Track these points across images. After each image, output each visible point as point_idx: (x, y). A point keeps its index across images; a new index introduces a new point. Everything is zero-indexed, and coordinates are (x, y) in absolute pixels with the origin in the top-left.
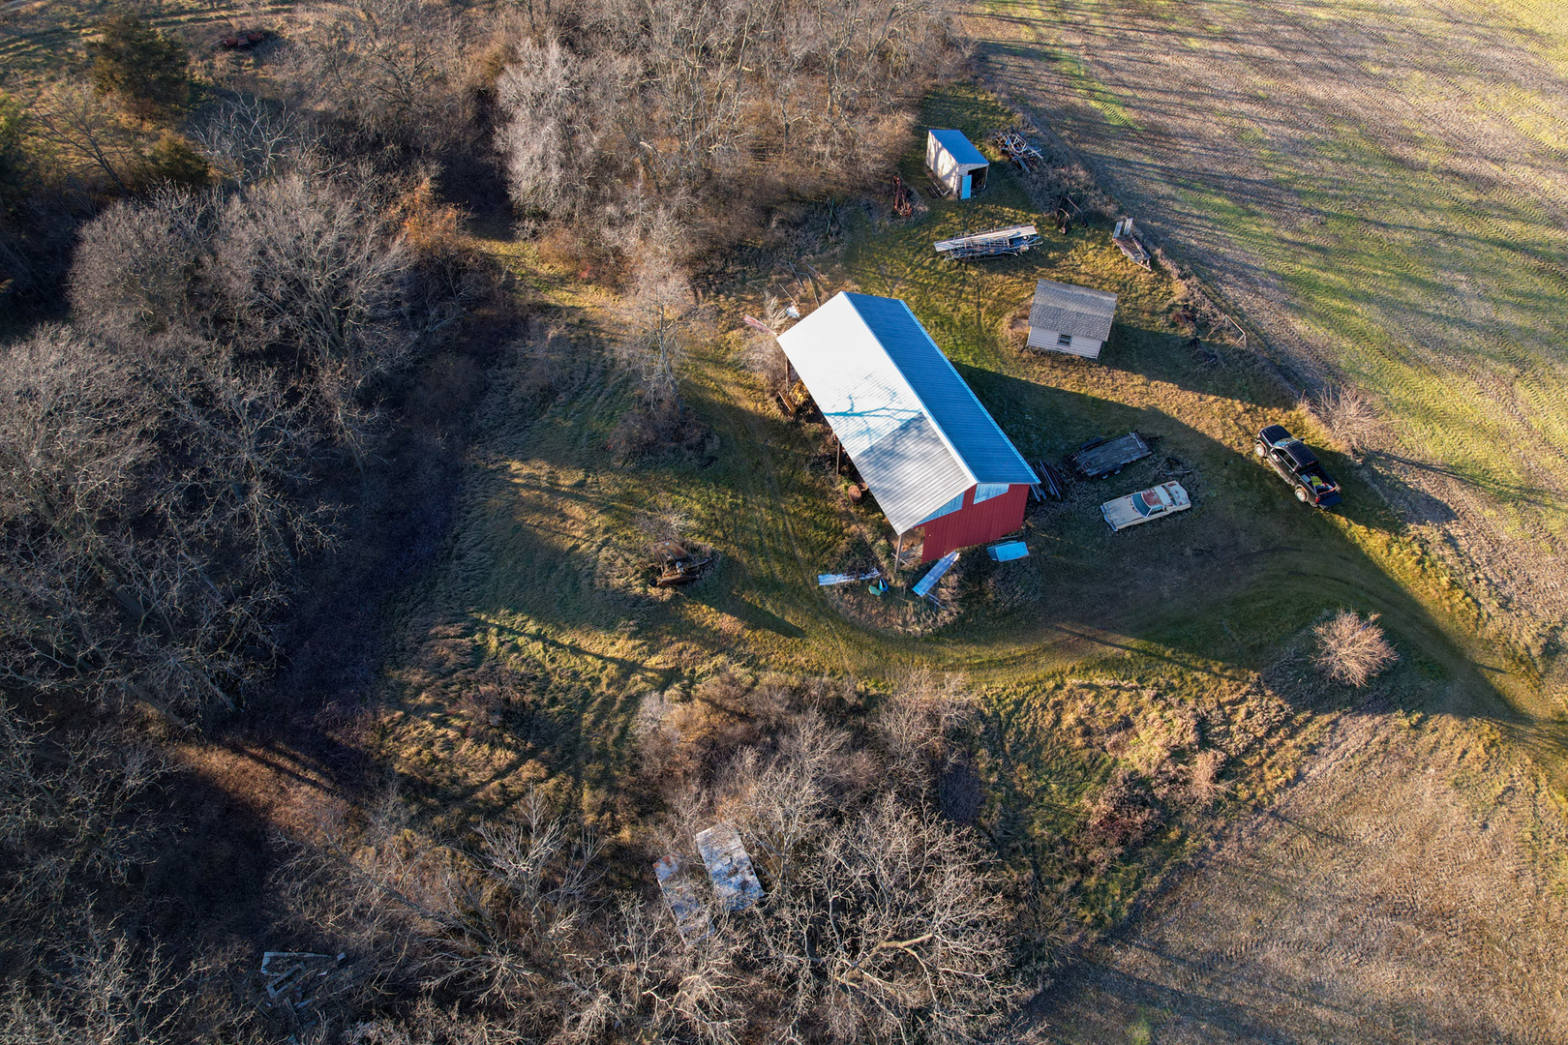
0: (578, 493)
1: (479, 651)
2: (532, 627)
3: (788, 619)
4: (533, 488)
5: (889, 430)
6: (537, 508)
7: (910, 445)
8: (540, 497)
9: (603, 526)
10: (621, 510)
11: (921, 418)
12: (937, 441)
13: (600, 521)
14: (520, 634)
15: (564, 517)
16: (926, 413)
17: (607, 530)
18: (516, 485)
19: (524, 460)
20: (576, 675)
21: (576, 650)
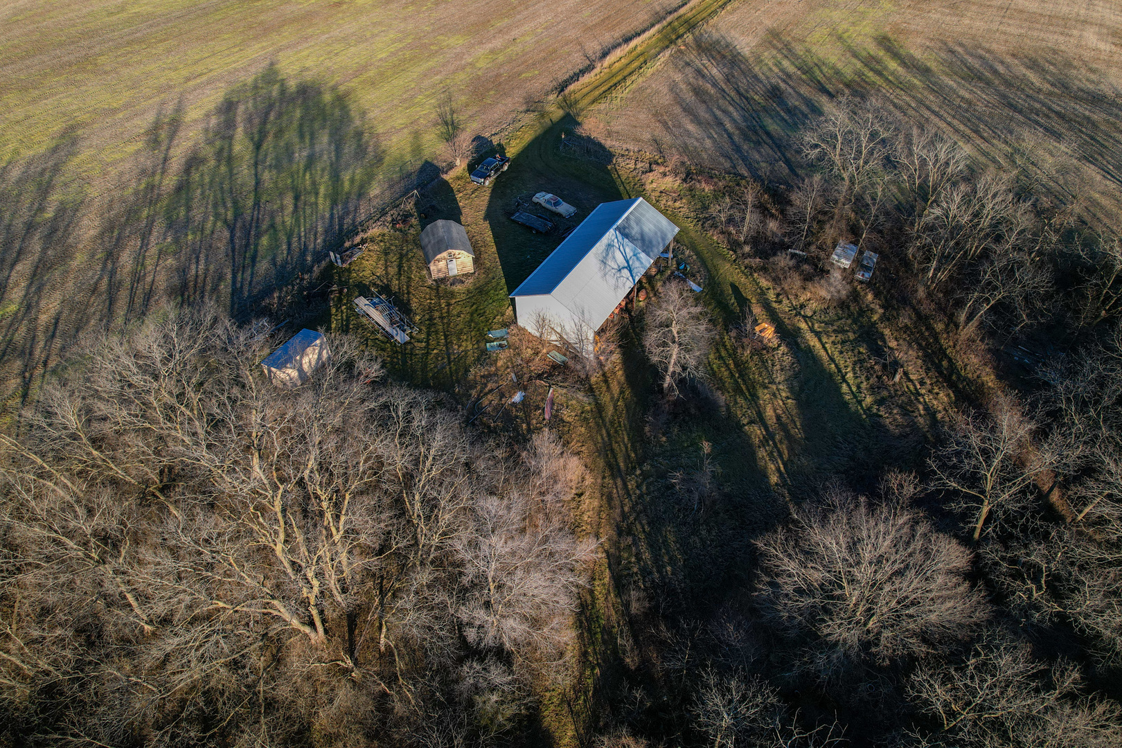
0: (760, 419)
1: (880, 402)
2: (844, 388)
3: (730, 292)
4: (779, 451)
5: (630, 244)
6: (788, 436)
7: (635, 230)
8: (781, 442)
9: (766, 391)
10: (749, 390)
11: (618, 229)
12: (627, 218)
13: (764, 396)
14: (852, 392)
15: (778, 417)
16: (615, 227)
17: (766, 388)
18: (785, 464)
19: (765, 476)
20: (841, 352)
21: (832, 360)
